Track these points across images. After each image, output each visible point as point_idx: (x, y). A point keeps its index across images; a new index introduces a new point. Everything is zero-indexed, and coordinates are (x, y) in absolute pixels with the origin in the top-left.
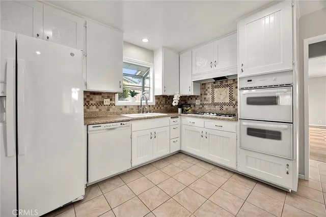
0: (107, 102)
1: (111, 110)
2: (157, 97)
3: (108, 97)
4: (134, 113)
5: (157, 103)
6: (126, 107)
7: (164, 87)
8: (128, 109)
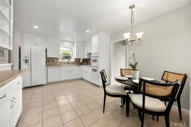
0: (56, 61)
1: (57, 63)
2: (75, 59)
3: (56, 59)
4: (66, 64)
5: (75, 61)
6: (62, 62)
7: (77, 56)
8: (63, 63)
